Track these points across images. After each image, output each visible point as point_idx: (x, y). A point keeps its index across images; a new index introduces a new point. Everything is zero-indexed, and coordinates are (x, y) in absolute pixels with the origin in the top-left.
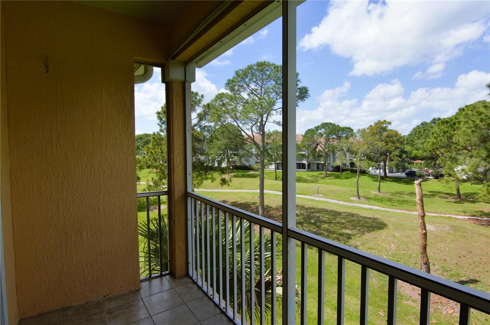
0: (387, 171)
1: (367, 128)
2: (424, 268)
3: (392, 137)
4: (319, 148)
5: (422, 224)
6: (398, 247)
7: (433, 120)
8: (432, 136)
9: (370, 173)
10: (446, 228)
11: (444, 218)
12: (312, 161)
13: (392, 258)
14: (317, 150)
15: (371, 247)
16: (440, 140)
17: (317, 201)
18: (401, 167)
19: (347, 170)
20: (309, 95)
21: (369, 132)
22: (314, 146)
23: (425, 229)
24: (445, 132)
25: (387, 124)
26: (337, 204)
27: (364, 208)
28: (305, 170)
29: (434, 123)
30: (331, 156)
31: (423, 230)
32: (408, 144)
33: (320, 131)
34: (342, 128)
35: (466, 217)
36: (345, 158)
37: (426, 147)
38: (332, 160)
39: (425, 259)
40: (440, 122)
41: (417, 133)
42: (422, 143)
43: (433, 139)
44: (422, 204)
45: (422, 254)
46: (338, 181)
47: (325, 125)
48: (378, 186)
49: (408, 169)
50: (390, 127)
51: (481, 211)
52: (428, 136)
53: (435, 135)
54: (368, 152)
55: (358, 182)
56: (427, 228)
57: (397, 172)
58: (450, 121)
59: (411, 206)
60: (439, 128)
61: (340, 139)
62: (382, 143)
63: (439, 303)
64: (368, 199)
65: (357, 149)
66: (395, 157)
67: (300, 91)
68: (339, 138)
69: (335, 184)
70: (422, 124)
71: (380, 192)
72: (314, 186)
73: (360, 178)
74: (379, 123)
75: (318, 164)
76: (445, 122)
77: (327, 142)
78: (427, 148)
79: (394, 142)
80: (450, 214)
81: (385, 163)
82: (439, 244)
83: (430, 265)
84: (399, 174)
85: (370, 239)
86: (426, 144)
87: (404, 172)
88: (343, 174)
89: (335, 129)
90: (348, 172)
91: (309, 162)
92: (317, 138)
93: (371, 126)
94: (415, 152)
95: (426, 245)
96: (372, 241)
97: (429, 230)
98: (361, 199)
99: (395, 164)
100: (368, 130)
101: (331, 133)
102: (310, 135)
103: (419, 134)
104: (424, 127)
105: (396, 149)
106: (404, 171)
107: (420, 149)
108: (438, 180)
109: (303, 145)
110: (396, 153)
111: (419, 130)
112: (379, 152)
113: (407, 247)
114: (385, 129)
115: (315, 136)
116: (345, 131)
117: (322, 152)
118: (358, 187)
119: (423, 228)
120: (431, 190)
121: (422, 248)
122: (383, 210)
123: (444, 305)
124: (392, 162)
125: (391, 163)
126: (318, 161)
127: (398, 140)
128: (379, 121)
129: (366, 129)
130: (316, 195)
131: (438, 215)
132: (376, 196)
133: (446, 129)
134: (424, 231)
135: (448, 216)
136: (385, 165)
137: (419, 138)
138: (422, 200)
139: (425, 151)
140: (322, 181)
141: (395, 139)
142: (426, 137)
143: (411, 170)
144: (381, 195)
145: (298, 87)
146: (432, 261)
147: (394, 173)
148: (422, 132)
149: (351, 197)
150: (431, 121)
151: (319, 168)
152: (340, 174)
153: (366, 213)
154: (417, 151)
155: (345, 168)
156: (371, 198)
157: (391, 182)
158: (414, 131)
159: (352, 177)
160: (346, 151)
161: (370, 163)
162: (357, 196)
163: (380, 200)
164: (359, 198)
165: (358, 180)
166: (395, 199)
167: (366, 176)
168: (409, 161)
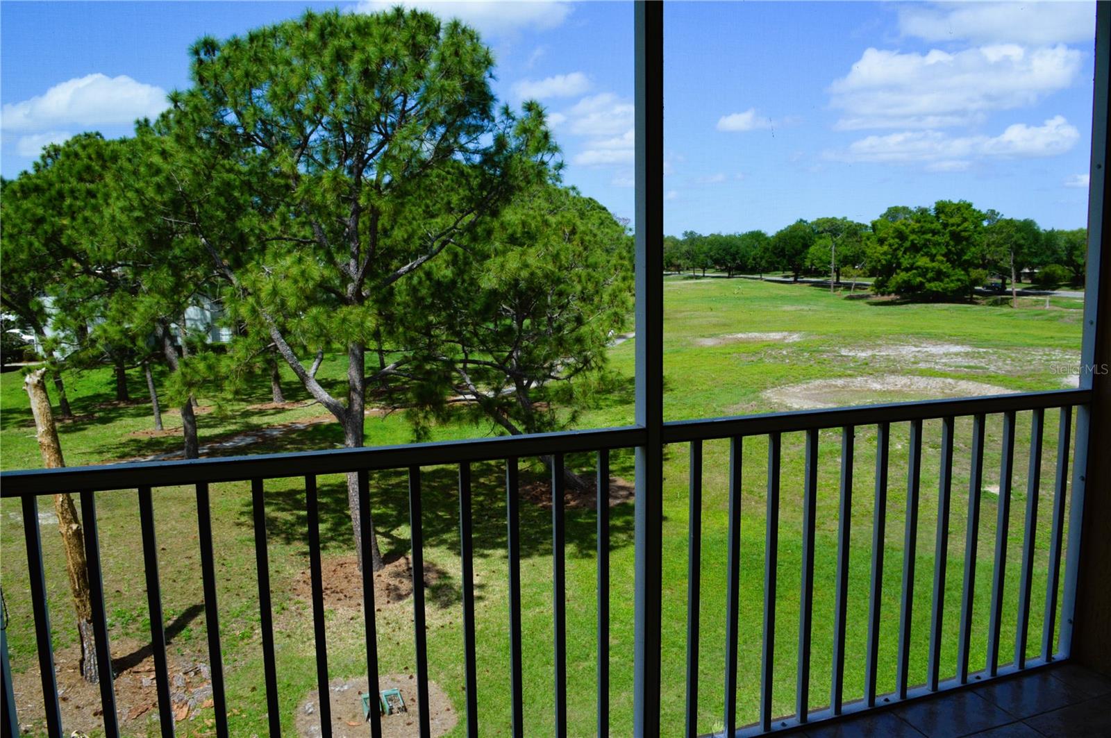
2: (89, 633)
31: (70, 522)
45: (79, 595)
119: (69, 516)
121: (75, 576)
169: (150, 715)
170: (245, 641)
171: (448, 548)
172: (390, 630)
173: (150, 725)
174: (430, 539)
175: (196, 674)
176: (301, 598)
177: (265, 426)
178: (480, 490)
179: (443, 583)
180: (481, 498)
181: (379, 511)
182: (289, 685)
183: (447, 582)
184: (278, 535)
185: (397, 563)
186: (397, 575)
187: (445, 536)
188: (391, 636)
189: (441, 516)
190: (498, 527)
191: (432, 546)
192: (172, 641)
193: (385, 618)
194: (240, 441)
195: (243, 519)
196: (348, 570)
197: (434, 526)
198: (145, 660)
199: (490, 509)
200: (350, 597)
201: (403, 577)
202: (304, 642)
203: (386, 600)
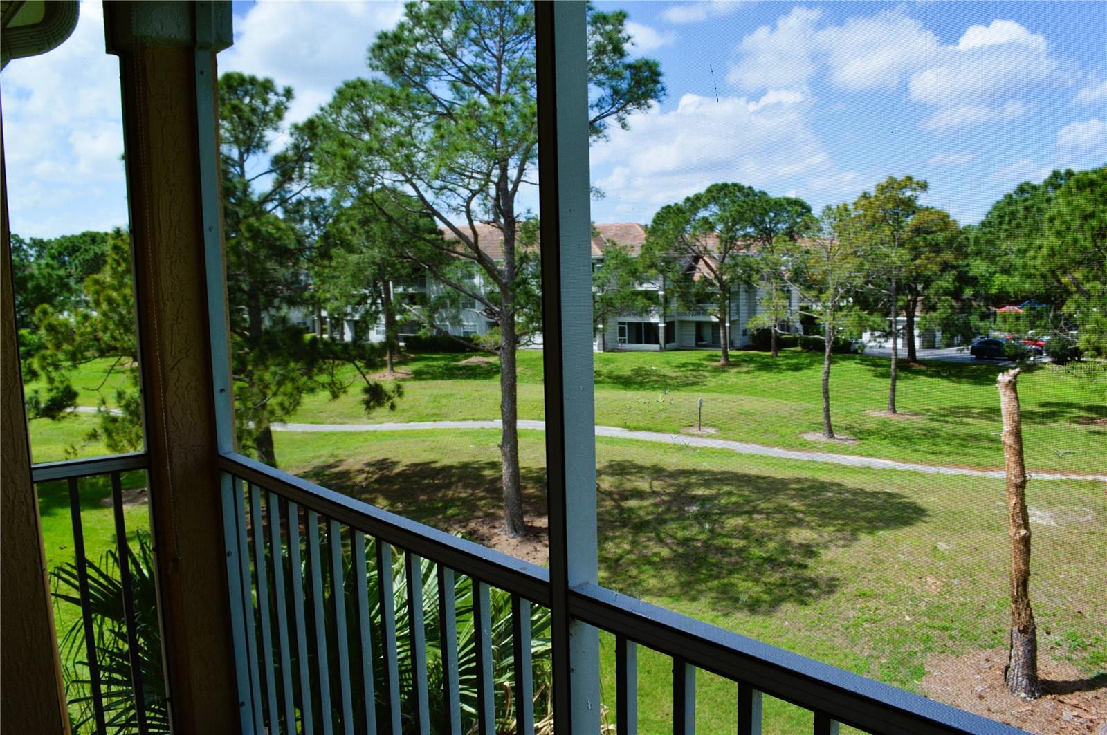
0: (917, 342)
1: (855, 204)
2: (1019, 643)
3: (932, 232)
4: (702, 271)
5: (1018, 510)
6: (947, 584)
7: (1051, 178)
8: (1050, 229)
9: (867, 350)
10: (1085, 515)
11: (1082, 485)
12: (679, 314)
13: (928, 621)
14: (697, 277)
15: (867, 590)
16: (1071, 242)
17: (695, 449)
18: (956, 330)
19: (793, 342)
20: (663, 89)
21: (859, 216)
22: (686, 261)
23: (1026, 525)
24: (1087, 217)
25: (915, 190)
26: (762, 457)
27: (845, 467)
28: (656, 347)
29: (1056, 187)
30: (743, 296)
31: (1019, 527)
32: (978, 253)
33: (703, 213)
34: (776, 202)
36: (786, 303)
37: (1030, 263)
38: (744, 310)
39: (1023, 615)
40: (1072, 183)
41: (1006, 220)
42: (1019, 250)
43: (1052, 238)
44: (1017, 448)
45: (1015, 602)
46: (765, 378)
47: (719, 192)
48: (888, 393)
49: (980, 334)
50: (923, 200)
52: (1037, 229)
53: (1058, 225)
54: (858, 282)
55: (826, 380)
56: (1031, 520)
57: (949, 345)
58: (1100, 180)
59: (987, 453)
60: (1069, 204)
61: (769, 240)
62: (903, 251)
64: (861, 434)
65: (824, 272)
66: (943, 298)
67: (631, 74)
68: (767, 235)
69: (753, 391)
70: (1021, 189)
71: (894, 412)
72: (686, 399)
73: (833, 367)
74: (891, 185)
75: (699, 325)
76: (1087, 183)
77: (726, 252)
78: (1034, 267)
79: (936, 249)
80: (1096, 473)
81: (910, 316)
82: (1065, 567)
83: (1038, 631)
84: (953, 352)
85: (862, 565)
86: (1031, 253)
87: (968, 345)
88: (779, 354)
89: (754, 206)
90: (799, 349)
91: (667, 320)
92: (694, 236)
93: (865, 196)
94: (1000, 279)
95: (1027, 573)
96: (870, 571)
97: (1037, 526)
98: (836, 436)
99: (942, 320)
100: (856, 209)
101: (739, 219)
102: (671, 226)
103: (1010, 223)
104: (1026, 200)
105: (943, 271)
106: (966, 341)
107: (1016, 269)
108: (1064, 368)
109: (648, 262)
110: (944, 284)
111: (1012, 208)
112: (893, 280)
113: (974, 582)
114: (909, 206)
115: (688, 228)
116: (785, 214)
117: (712, 285)
118: (827, 399)
119: (1019, 521)
120: (1044, 400)
121: (1015, 582)
122: (904, 469)
124: (932, 313)
125: (928, 316)
126: (698, 314)
127: (950, 242)
128: (891, 178)
129: (851, 207)
130: (695, 430)
131: (1064, 478)
132: (885, 424)
133: (1090, 207)
134: (1023, 532)
135: (1090, 478)
136: (910, 326)
137: (1010, 236)
138: (1017, 435)
139: (1030, 276)
140: (712, 381)
141: (940, 237)
142: (1031, 231)
143: (988, 336)
144: (898, 420)
145: (629, 60)
146: (1043, 619)
147: (939, 348)
148: (1021, 215)
149: (806, 432)
150: (1045, 181)
151: (704, 337)
152: (772, 357)
153: (851, 482)
154: (1005, 277)
155: (786, 335)
156: (870, 433)
157: (932, 376)
158: (996, 214)
159: (809, 366)
160: (790, 280)
161: (866, 319)
162: (825, 427)
163: (895, 437)
164: (831, 433)
165: (827, 373)
166: (942, 433)
167: (854, 359)
168: (984, 309)
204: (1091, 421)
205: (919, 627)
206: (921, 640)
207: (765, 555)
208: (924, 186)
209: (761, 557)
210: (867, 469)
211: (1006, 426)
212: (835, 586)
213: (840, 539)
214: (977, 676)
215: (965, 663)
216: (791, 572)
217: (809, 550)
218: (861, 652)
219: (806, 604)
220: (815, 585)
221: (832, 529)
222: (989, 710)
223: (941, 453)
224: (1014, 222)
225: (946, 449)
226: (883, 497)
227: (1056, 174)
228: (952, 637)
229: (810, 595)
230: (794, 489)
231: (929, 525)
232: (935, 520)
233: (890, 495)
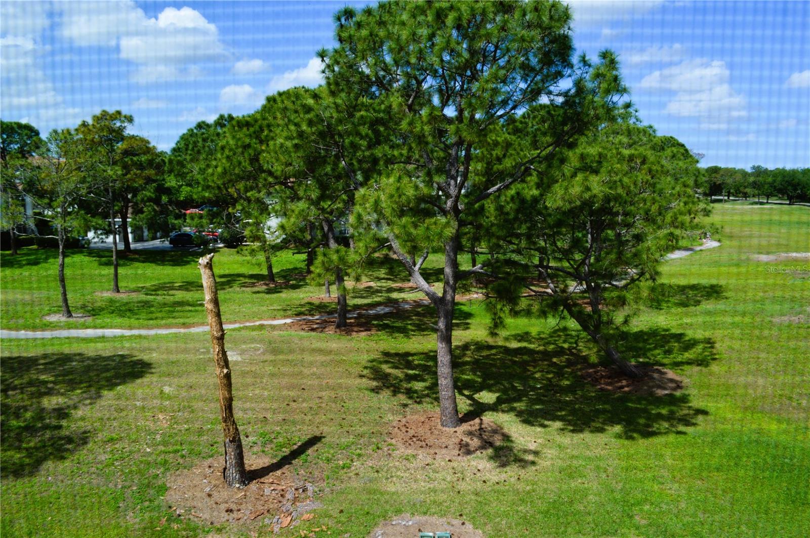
0: (130, 236)
1: (76, 130)
2: (230, 450)
5: (220, 355)
6: (174, 417)
7: (219, 119)
9: (92, 245)
10: (259, 350)
11: (253, 328)
13: (163, 449)
16: (236, 164)
18: (158, 227)
19: (30, 242)
21: (81, 140)
23: (226, 364)
24: (246, 147)
25: (123, 122)
29: (223, 126)
31: (224, 367)
32: (171, 171)
34: (8, 126)
35: (289, 321)
36: (22, 209)
37: (210, 178)
39: (231, 430)
40: (234, 123)
41: (191, 147)
42: (200, 169)
44: (217, 311)
45: (225, 421)
48: (112, 276)
49: (175, 229)
50: (130, 130)
51: (310, 303)
52: (213, 154)
53: (227, 152)
55: (62, 271)
56: (230, 361)
57: (154, 238)
59: (189, 314)
61: (3, 157)
62: (116, 168)
63: (266, 512)
64: (94, 312)
65: (54, 184)
66: (147, 204)
70: (199, 126)
71: (118, 291)
73: (67, 260)
74: (104, 115)
76: (244, 124)
79: (141, 167)
80: (261, 319)
81: (124, 218)
83: (241, 438)
84: (157, 243)
85: (107, 416)
87: (167, 238)
88: (18, 252)
90: (35, 247)
93: (84, 124)
95: (231, 400)
96: (114, 419)
98: (74, 315)
99: (148, 220)
100: (77, 134)
105: (146, 183)
106: (165, 235)
107: (198, 183)
108: (235, 250)
110: (148, 194)
111: (194, 139)
112: (110, 190)
113: (192, 412)
114: (118, 135)
116: (17, 137)
118: (64, 286)
119: (222, 363)
121: (224, 407)
122: (130, 334)
123: (274, 513)
124: (140, 215)
125: (137, 217)
127: (150, 163)
128: (104, 111)
129: (73, 132)
131: (242, 325)
132: (111, 301)
134: (225, 371)
135: (257, 323)
136: (124, 225)
137: (193, 159)
138: (216, 302)
141: (143, 158)
142: (208, 156)
143: (182, 231)
144: (121, 297)
146: (243, 428)
147: (147, 241)
149: (49, 314)
150: (215, 121)
152: (12, 255)
153: (91, 350)
154: (189, 189)
155: (23, 236)
156: (102, 309)
157: (143, 262)
158: (183, 143)
159: (46, 260)
160: (24, 190)
161: (90, 221)
162: (64, 309)
163: (120, 310)
164: (69, 314)
165: (62, 266)
166: (155, 304)
167: (81, 252)
168: (177, 211)
169: (264, 518)
170: (345, 470)
171: (516, 415)
172: (456, 479)
173: (262, 527)
174: (503, 406)
175: (303, 491)
176: (393, 441)
177: (400, 300)
178: (551, 369)
179: (505, 445)
180: (550, 376)
181: (469, 377)
182: (368, 513)
183: (509, 444)
184: (388, 388)
185: (472, 423)
186: (470, 434)
187: (515, 405)
188: (455, 485)
189: (516, 387)
190: (560, 401)
191: (503, 411)
192: (293, 462)
193: (453, 468)
194: (381, 310)
195: (365, 372)
196: (433, 424)
197: (509, 395)
198: (271, 474)
199: (557, 385)
200: (430, 446)
201: (474, 435)
202: (387, 479)
203: (458, 452)
204: (253, 285)
205: (157, 455)
206: (161, 464)
207: (22, 424)
208: (130, 119)
209: (20, 427)
210: (103, 338)
211: (208, 297)
212: (87, 437)
213: (87, 399)
214: (205, 481)
215: (194, 473)
216: (48, 434)
217: (62, 413)
218: (116, 486)
219: (63, 458)
220: (70, 440)
221: (79, 391)
222: (217, 503)
223: (156, 318)
224: (196, 149)
225: (159, 315)
226: (117, 359)
227: (222, 117)
228: (183, 456)
229: (68, 450)
230: (42, 364)
231: (155, 375)
232: (158, 370)
233: (122, 356)
